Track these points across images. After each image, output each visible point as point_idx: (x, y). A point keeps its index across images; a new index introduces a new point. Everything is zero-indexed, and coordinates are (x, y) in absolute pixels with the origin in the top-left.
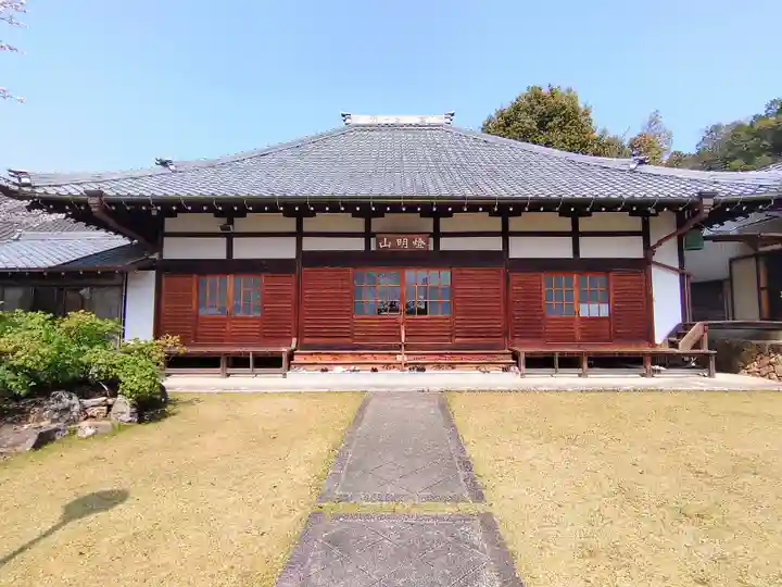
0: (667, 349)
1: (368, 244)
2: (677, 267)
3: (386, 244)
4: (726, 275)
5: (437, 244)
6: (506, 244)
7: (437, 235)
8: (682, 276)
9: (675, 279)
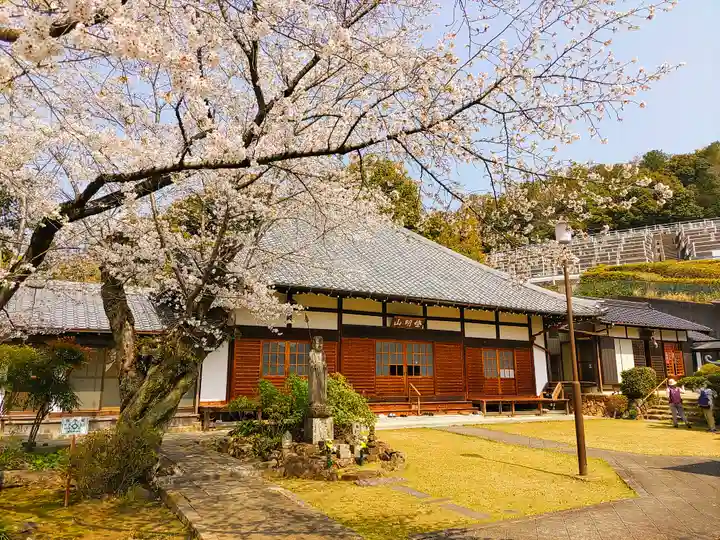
0: (542, 398)
1: (385, 323)
2: (543, 346)
3: (398, 323)
4: (558, 352)
5: (425, 324)
6: (463, 327)
7: (425, 318)
8: (546, 353)
9: (543, 354)
